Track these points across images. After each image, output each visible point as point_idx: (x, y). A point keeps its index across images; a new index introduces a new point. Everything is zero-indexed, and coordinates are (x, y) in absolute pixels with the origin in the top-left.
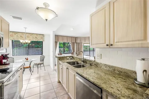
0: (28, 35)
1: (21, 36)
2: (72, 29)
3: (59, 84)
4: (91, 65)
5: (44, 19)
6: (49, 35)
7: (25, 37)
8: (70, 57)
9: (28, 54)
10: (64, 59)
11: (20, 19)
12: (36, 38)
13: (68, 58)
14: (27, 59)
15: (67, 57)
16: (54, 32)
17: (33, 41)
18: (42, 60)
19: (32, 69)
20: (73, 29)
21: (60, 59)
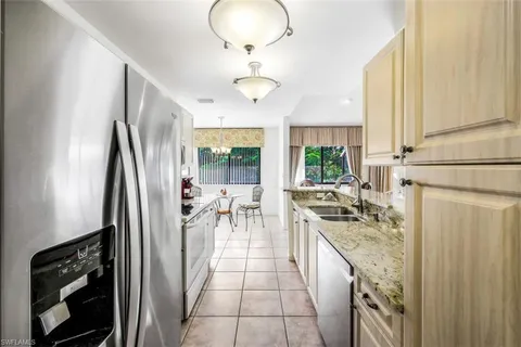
0: (226, 132)
1: (214, 138)
2: (347, 102)
3: (292, 264)
4: (378, 221)
5: (251, 98)
6: (277, 128)
7: (222, 141)
8: (326, 192)
9: (227, 181)
10: (308, 198)
11: (211, 101)
12: (245, 139)
13: (319, 195)
14: (225, 193)
15: (317, 192)
16: (287, 118)
17: (238, 149)
18: (257, 198)
19: (234, 217)
20: (351, 100)
21: (296, 195)
